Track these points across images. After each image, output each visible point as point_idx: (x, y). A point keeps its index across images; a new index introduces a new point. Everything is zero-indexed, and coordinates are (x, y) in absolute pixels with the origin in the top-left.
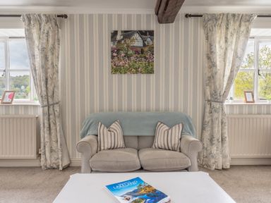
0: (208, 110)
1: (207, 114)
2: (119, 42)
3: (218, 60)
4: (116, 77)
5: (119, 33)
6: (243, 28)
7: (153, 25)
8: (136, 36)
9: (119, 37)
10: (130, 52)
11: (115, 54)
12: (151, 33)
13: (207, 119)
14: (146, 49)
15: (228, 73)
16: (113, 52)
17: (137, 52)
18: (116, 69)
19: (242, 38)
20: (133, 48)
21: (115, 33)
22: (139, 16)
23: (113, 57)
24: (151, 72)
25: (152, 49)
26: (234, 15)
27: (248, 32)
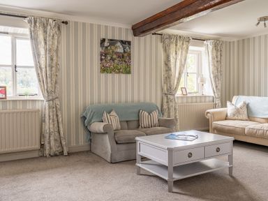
0: (165, 100)
1: (165, 103)
2: (106, 47)
3: (172, 66)
4: (103, 75)
5: (106, 41)
6: (185, 46)
7: (130, 37)
8: (119, 44)
9: (106, 44)
10: (115, 56)
11: (103, 57)
12: (129, 43)
13: (165, 107)
14: (126, 55)
15: (177, 75)
16: (101, 55)
17: (119, 57)
18: (104, 70)
19: (184, 52)
20: (116, 53)
21: (103, 40)
22: (120, 29)
23: (101, 60)
24: (129, 72)
25: (129, 55)
26: (180, 37)
27: (187, 48)
